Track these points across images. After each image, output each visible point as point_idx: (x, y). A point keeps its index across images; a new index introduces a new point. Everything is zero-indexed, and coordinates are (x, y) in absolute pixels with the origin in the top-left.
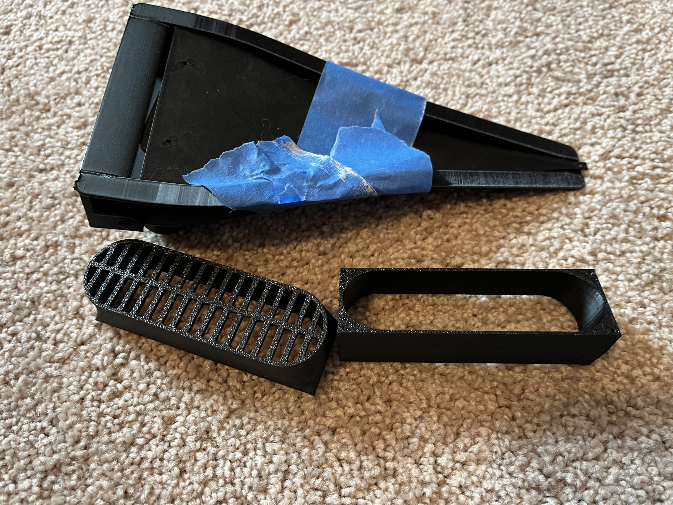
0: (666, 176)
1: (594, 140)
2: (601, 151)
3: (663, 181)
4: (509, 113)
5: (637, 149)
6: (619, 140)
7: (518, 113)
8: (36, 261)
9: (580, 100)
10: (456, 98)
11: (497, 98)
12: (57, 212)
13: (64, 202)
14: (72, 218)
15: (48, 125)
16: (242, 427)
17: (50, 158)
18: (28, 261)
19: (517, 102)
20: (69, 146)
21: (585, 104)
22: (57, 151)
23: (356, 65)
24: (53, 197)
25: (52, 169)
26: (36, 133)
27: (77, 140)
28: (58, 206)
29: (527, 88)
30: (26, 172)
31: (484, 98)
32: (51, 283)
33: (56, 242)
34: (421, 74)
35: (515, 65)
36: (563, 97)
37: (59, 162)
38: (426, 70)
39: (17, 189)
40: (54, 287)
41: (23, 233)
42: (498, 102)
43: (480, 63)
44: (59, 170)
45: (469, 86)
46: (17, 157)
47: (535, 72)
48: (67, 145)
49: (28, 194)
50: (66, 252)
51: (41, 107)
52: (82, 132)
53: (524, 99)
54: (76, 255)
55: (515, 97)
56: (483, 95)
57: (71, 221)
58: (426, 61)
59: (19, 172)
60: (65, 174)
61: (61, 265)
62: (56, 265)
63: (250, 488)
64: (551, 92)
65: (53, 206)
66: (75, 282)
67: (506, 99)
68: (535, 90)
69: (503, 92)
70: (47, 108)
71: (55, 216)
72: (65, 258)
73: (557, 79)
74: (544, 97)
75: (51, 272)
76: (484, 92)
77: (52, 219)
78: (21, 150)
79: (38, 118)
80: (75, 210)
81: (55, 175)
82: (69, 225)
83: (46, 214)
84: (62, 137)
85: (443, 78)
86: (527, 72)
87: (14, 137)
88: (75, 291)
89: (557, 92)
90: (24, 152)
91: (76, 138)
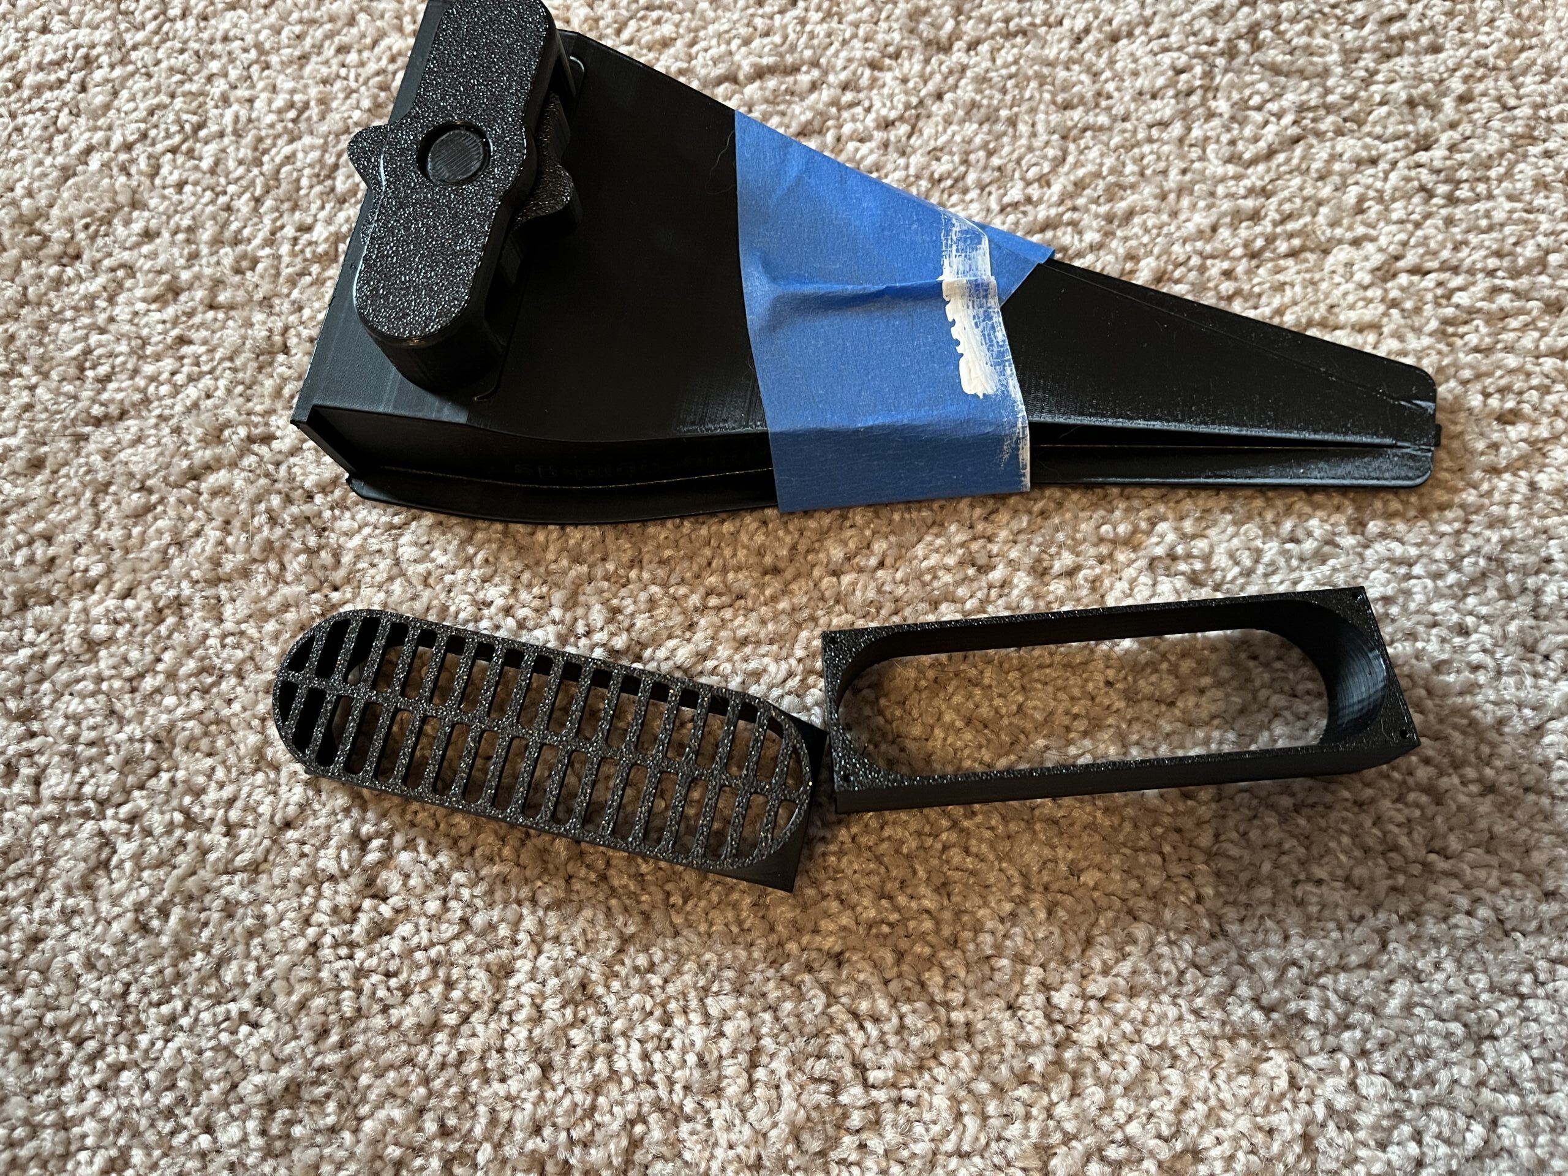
0: (1521, 312)
1: (1360, 230)
2: (1377, 259)
3: (1514, 323)
4: (1164, 172)
5: (1456, 248)
6: (1418, 225)
7: (1184, 172)
8: (142, 647)
9: (1328, 123)
10: (1038, 143)
11: (1135, 132)
12: (160, 523)
13: (172, 500)
14: (198, 534)
15: (85, 297)
16: (652, 968)
17: (112, 386)
18: (123, 649)
19: (1181, 141)
20: (149, 350)
21: (1339, 132)
22: (124, 363)
23: (795, 70)
24: (142, 488)
25: (123, 415)
26: (63, 321)
27: (165, 332)
28: (160, 508)
29: (1204, 102)
30: (65, 427)
31: (1105, 138)
32: (188, 695)
33: (177, 598)
34: (951, 81)
35: (1174, 39)
36: (1288, 119)
37: (137, 397)
38: (964, 69)
39: (55, 472)
40: (197, 704)
41: (97, 583)
42: (1138, 144)
43: (1090, 39)
44: (139, 416)
45: (1067, 106)
46: (32, 388)
47: (1222, 54)
48: (143, 346)
49: (85, 486)
50: (204, 620)
51: (56, 248)
52: (170, 312)
53: (1196, 133)
54: (229, 626)
55: (1177, 129)
56: (1101, 129)
57: (199, 543)
58: (958, 45)
59: (47, 431)
60: (156, 426)
61: (200, 652)
62: (189, 653)
63: (687, 1088)
64: (1259, 108)
65: (149, 508)
66: (240, 690)
67: (1155, 132)
68: (1222, 105)
69: (1148, 118)
70: (71, 251)
71: (160, 533)
72: (206, 636)
73: (1275, 69)
74: (1243, 123)
75: (183, 671)
76: (1103, 119)
77: (154, 544)
78: (37, 370)
79: (58, 283)
80: (200, 514)
81: (133, 430)
82: (197, 555)
83: (136, 531)
84: (127, 328)
85: (1004, 91)
86: (1202, 57)
87: (12, 338)
88: (244, 709)
89: (1273, 107)
90: (46, 376)
91: (160, 327)
